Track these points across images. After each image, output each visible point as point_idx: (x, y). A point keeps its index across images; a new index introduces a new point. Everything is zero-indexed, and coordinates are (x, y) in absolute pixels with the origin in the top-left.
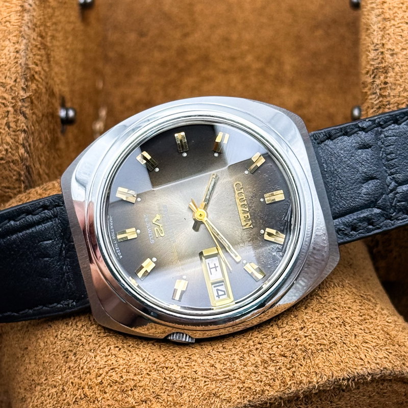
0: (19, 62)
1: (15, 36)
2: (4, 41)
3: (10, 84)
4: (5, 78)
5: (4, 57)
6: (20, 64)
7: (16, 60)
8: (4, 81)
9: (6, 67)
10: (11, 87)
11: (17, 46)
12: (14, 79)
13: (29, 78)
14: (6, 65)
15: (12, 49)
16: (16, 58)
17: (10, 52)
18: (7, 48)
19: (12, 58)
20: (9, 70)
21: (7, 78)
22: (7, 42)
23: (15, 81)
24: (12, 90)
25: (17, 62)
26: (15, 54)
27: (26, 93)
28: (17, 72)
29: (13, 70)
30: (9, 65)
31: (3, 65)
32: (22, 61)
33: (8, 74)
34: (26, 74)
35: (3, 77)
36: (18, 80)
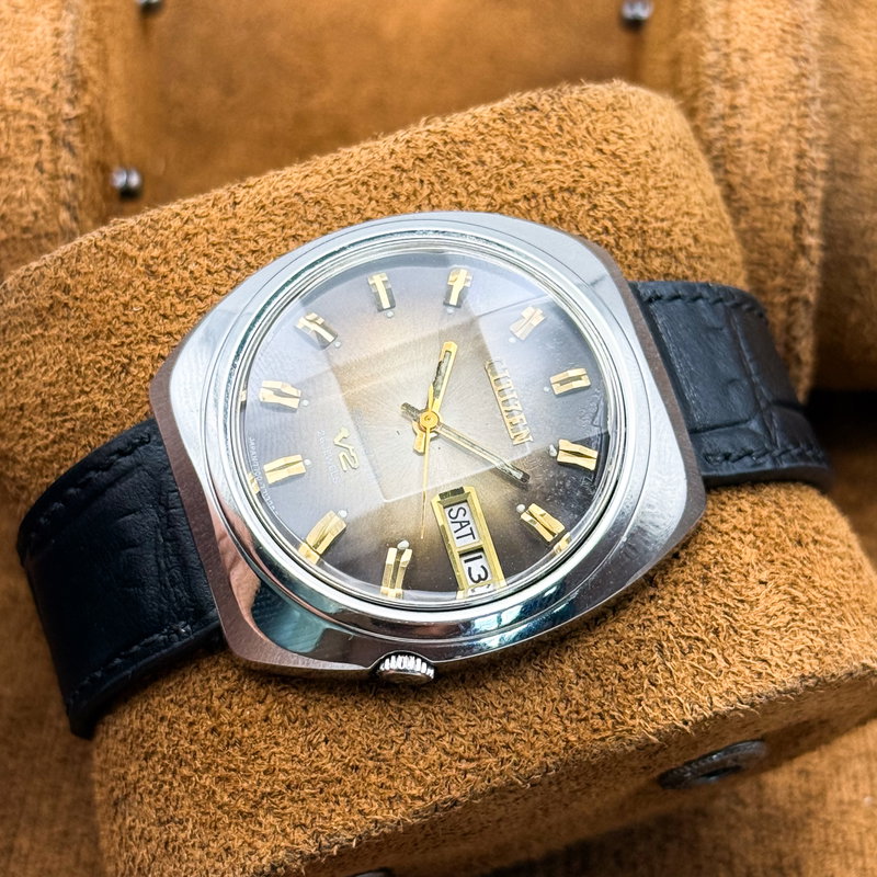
0: (62, 54)
1: (53, 8)
2: (33, 15)
3: (43, 92)
4: (37, 79)
5: (34, 42)
6: (65, 56)
7: (55, 50)
8: (34, 85)
9: (38, 61)
10: (47, 97)
11: (58, 24)
12: (51, 84)
13: (79, 83)
14: (37, 58)
15: (49, 30)
16: (55, 46)
17: (45, 35)
18: (39, 29)
19: (49, 46)
20: (44, 66)
21: (40, 81)
22: (39, 19)
23: (55, 86)
24: (48, 102)
25: (57, 54)
26: (54, 39)
27: (74, 108)
28: (57, 71)
29: (50, 66)
30: (42, 58)
31: (31, 57)
32: (67, 51)
33: (42, 73)
34: (74, 75)
35: (33, 78)
36: (59, 85)
